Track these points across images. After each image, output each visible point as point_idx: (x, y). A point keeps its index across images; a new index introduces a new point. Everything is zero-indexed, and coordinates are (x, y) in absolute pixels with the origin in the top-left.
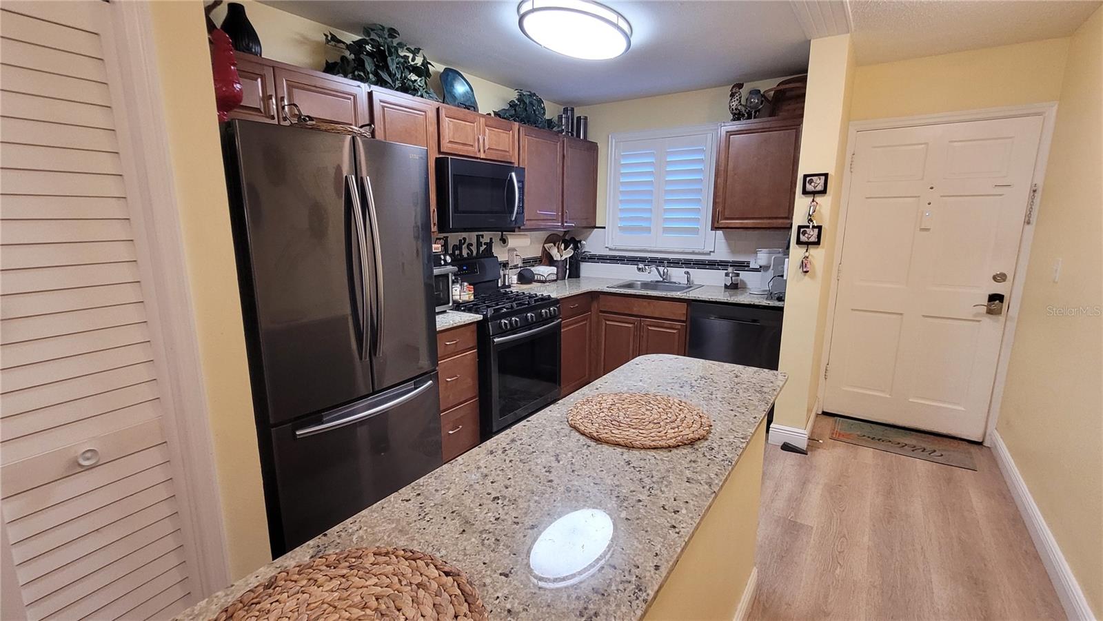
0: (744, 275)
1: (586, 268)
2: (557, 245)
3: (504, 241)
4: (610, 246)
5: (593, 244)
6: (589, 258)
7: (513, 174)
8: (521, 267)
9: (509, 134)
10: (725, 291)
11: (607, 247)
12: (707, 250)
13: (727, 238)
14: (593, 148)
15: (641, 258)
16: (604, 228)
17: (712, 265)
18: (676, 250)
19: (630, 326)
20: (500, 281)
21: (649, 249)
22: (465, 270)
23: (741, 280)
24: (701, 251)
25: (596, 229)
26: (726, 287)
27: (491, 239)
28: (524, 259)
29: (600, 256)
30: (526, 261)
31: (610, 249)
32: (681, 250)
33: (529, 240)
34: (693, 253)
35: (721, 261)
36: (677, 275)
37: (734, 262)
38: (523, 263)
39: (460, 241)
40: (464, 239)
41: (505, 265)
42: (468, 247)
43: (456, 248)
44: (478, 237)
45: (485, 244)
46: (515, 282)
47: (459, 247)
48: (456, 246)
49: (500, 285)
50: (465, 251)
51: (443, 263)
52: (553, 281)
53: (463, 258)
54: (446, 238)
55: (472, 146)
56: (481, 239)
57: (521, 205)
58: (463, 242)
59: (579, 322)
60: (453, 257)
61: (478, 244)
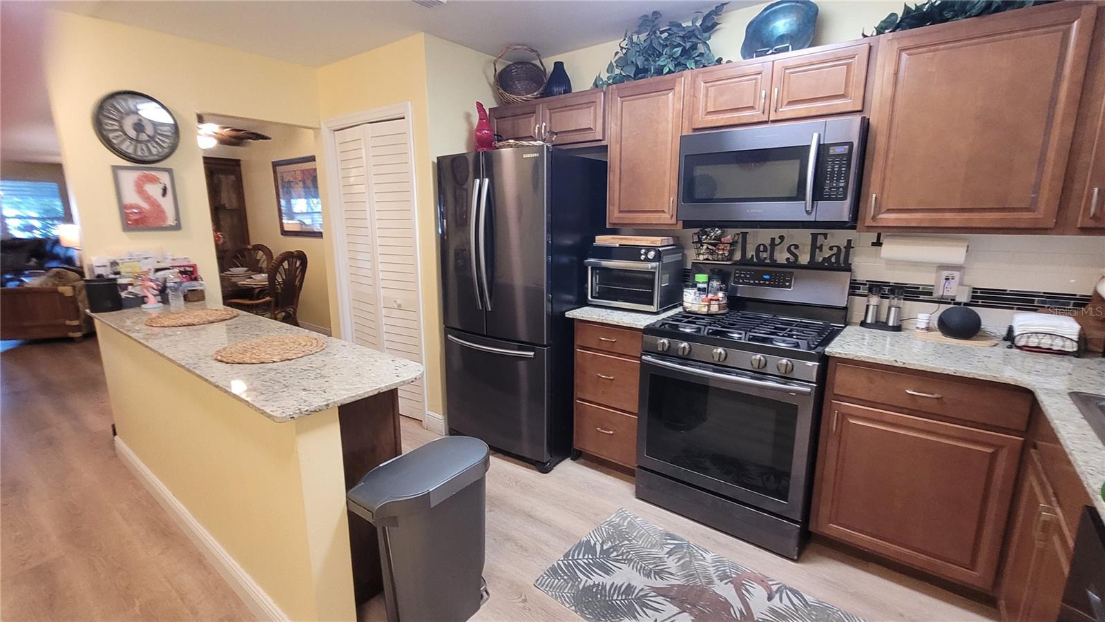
3: (880, 245)
8: (960, 304)
9: (849, 65)
22: (765, 280)
28: (975, 290)
30: (985, 296)
33: (963, 250)
38: (970, 296)
40: (782, 237)
42: (789, 250)
43: (762, 249)
44: (814, 236)
45: (831, 248)
46: (923, 325)
47: (769, 247)
48: (762, 247)
49: (869, 321)
50: (782, 257)
51: (643, 257)
52: (1061, 353)
53: (774, 264)
54: (744, 235)
55: (752, 108)
56: (820, 239)
57: (842, 185)
58: (777, 241)
59: (948, 437)
60: (755, 260)
61: (815, 247)
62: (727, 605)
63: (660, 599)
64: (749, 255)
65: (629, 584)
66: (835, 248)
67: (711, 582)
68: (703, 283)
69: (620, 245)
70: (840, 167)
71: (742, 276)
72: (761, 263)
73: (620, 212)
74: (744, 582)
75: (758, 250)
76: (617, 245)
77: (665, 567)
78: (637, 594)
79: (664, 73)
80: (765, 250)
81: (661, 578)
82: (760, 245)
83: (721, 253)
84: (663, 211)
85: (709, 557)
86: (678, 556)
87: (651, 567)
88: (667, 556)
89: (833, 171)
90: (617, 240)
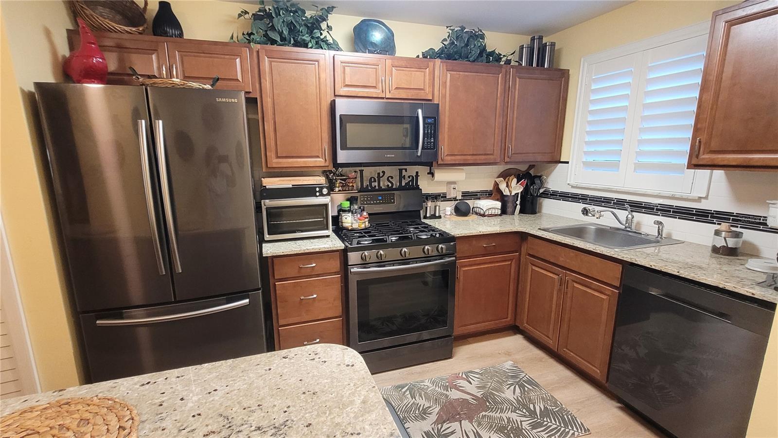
0: (750, 235)
1: (548, 206)
2: (506, 180)
3: (432, 174)
4: (572, 183)
5: (557, 179)
6: (551, 195)
7: (420, 111)
8: (460, 200)
9: (425, 73)
10: (711, 256)
11: (568, 184)
12: (696, 194)
13: (730, 179)
14: (564, 75)
15: (605, 198)
16: (568, 163)
17: (703, 216)
18: (649, 192)
19: (556, 277)
20: (421, 212)
21: (615, 188)
22: (380, 200)
23: (744, 242)
24: (685, 196)
25: (560, 164)
26: (715, 250)
27: (417, 173)
28: (463, 193)
29: (562, 193)
30: (467, 195)
31: (573, 187)
32: (656, 193)
33: (464, 174)
34: (673, 198)
35: (718, 212)
36: (647, 223)
37: (738, 215)
38: (462, 196)
39: (379, 174)
40: (383, 172)
41: (435, 197)
42: (388, 179)
43: (373, 181)
44: (401, 171)
45: (409, 177)
46: (449, 213)
47: (377, 179)
48: (373, 179)
49: (428, 215)
50: (384, 183)
51: (318, 194)
52: (496, 215)
53: (380, 189)
54: (362, 171)
55: (375, 87)
56: (404, 173)
57: (432, 141)
58: (381, 174)
59: (497, 262)
60: (370, 188)
61: (401, 177)
62: (465, 401)
63: (445, 426)
64: (365, 185)
65: (425, 432)
66: (411, 177)
67: (447, 396)
68: (348, 207)
69: (293, 185)
70: (431, 131)
71: (366, 199)
72: (373, 190)
73: (278, 157)
74: (454, 384)
75: (371, 182)
76: (291, 186)
77: (422, 406)
78: (436, 434)
79: (309, 47)
80: (375, 181)
81: (430, 414)
82: (372, 177)
83: (351, 185)
84: (318, 157)
85: (427, 383)
86: (418, 395)
87: (417, 412)
88: (414, 399)
89: (428, 133)
90: (289, 182)
